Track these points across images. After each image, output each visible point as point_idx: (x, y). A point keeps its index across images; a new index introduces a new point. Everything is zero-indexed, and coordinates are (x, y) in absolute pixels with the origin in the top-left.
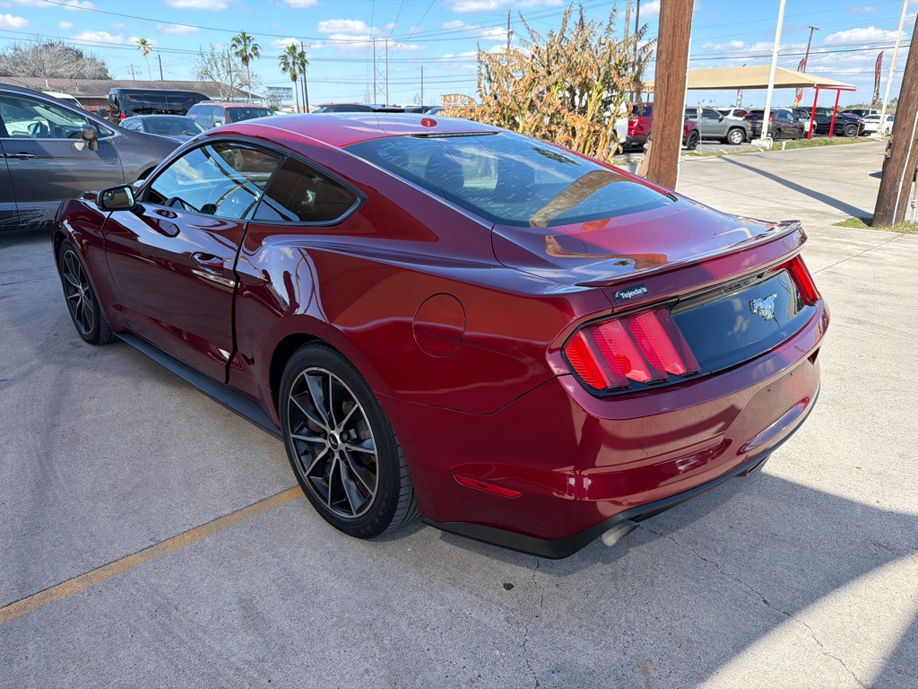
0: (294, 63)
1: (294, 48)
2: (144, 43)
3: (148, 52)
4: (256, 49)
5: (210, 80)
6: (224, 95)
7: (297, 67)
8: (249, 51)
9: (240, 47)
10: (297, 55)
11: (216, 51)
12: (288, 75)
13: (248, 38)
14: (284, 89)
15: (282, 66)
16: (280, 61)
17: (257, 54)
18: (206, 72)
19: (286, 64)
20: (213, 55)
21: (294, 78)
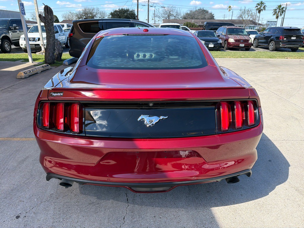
0: (279, 12)
1: (280, 6)
2: (230, 7)
3: (230, 10)
4: (265, 7)
5: (241, 19)
6: (245, 24)
7: (280, 13)
8: (262, 8)
9: (259, 7)
10: (281, 9)
11: (246, 9)
12: (275, 16)
13: (263, 3)
14: (274, 22)
15: (274, 13)
16: (273, 11)
17: (265, 9)
18: (241, 16)
19: (276, 12)
20: (245, 10)
21: (277, 17)
